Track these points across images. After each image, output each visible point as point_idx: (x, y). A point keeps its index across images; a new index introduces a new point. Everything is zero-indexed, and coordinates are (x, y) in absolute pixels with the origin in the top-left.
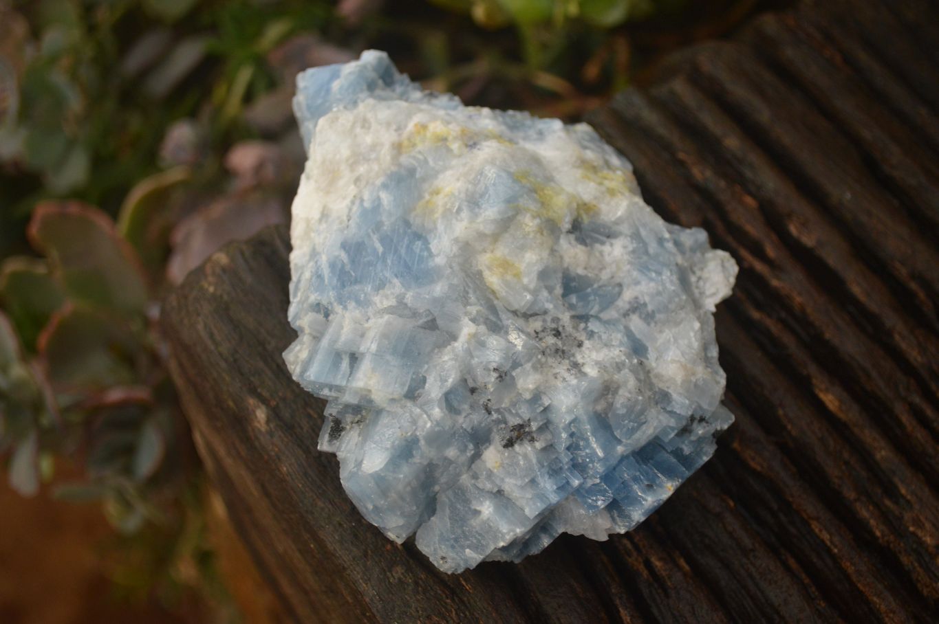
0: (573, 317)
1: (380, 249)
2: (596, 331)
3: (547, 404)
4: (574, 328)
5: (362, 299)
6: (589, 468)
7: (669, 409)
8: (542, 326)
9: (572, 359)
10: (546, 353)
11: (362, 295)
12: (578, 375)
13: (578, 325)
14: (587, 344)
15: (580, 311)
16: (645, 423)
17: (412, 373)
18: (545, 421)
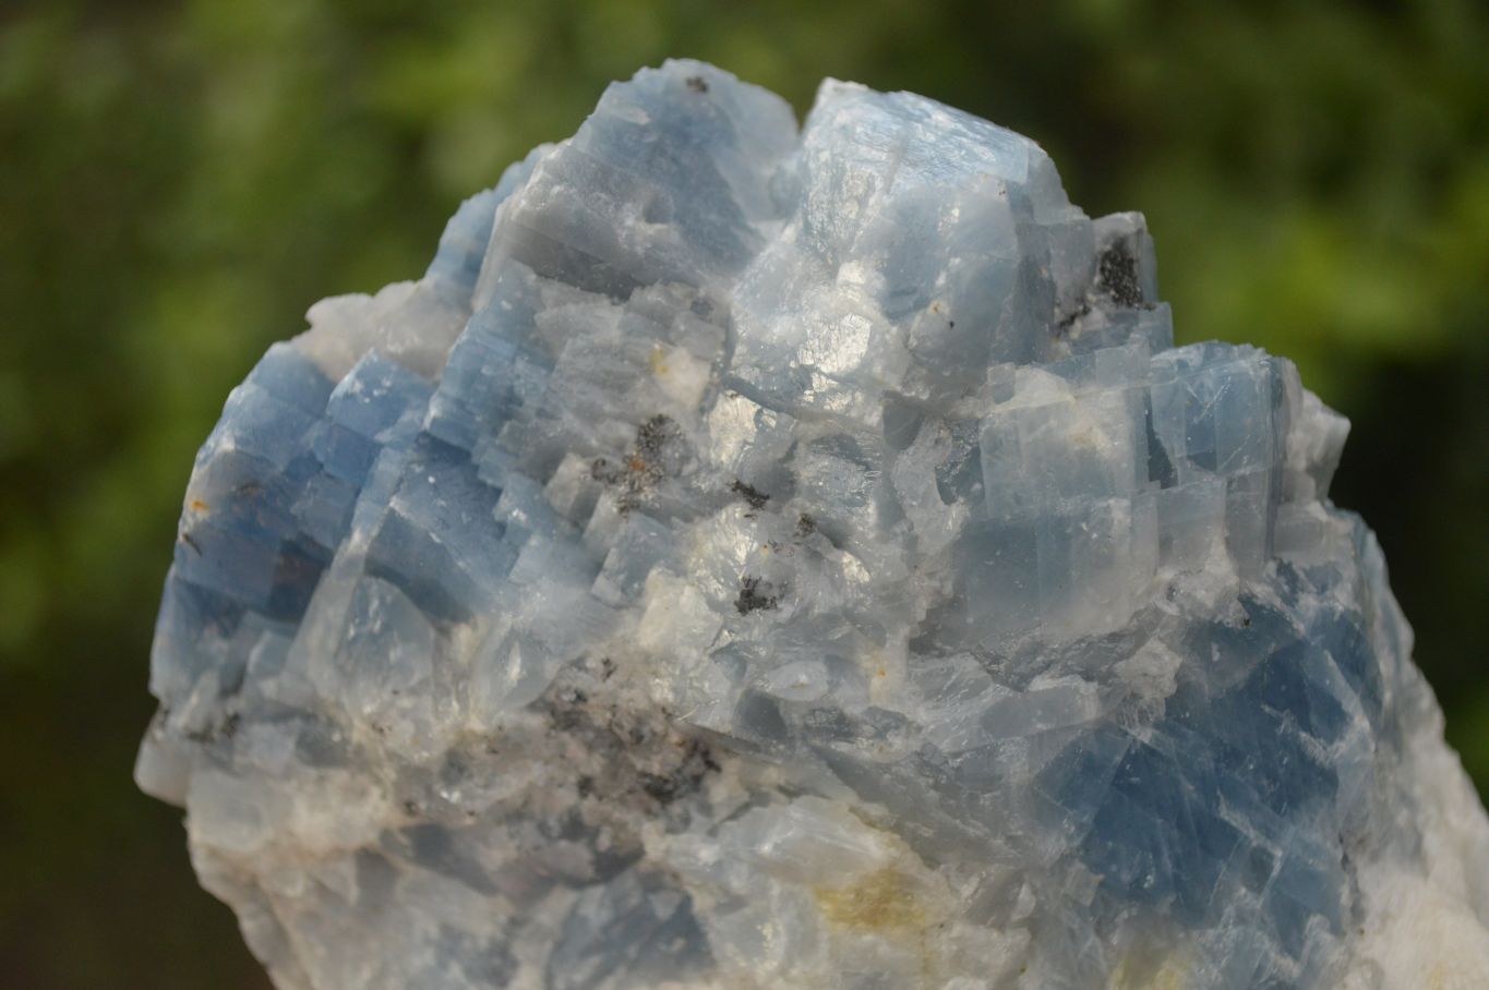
0: (638, 854)
1: (1225, 813)
2: (564, 844)
3: (601, 581)
4: (623, 826)
5: (1215, 647)
6: (419, 463)
7: (297, 723)
8: (707, 792)
9: (590, 735)
10: (661, 717)
11: (1216, 657)
12: (551, 696)
13: (615, 837)
14: (567, 798)
15: (628, 881)
16: (336, 655)
17: (987, 494)
18: (586, 535)
